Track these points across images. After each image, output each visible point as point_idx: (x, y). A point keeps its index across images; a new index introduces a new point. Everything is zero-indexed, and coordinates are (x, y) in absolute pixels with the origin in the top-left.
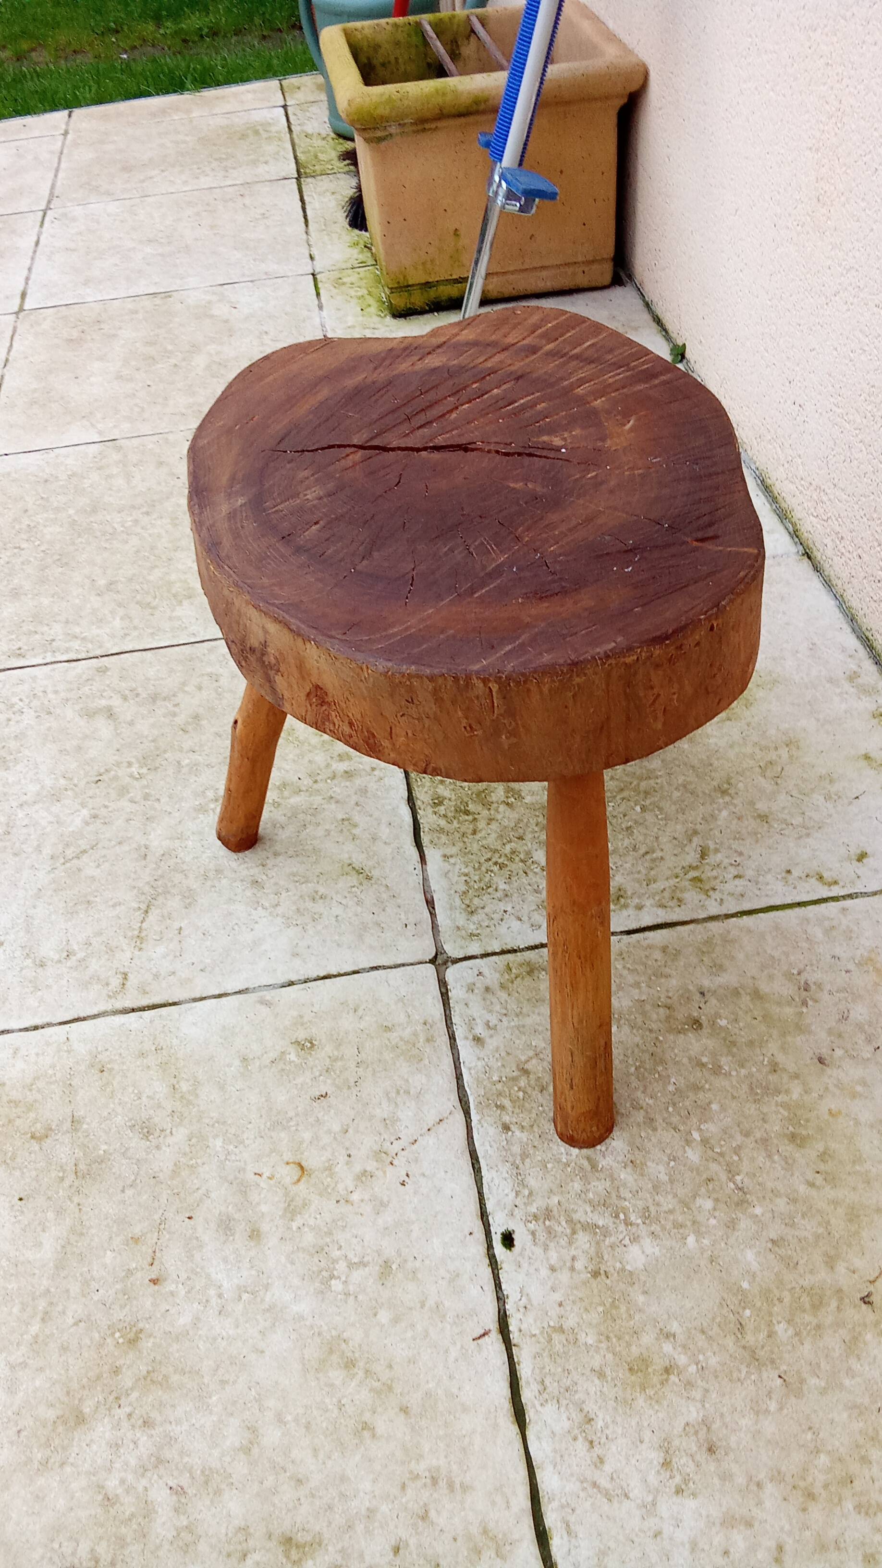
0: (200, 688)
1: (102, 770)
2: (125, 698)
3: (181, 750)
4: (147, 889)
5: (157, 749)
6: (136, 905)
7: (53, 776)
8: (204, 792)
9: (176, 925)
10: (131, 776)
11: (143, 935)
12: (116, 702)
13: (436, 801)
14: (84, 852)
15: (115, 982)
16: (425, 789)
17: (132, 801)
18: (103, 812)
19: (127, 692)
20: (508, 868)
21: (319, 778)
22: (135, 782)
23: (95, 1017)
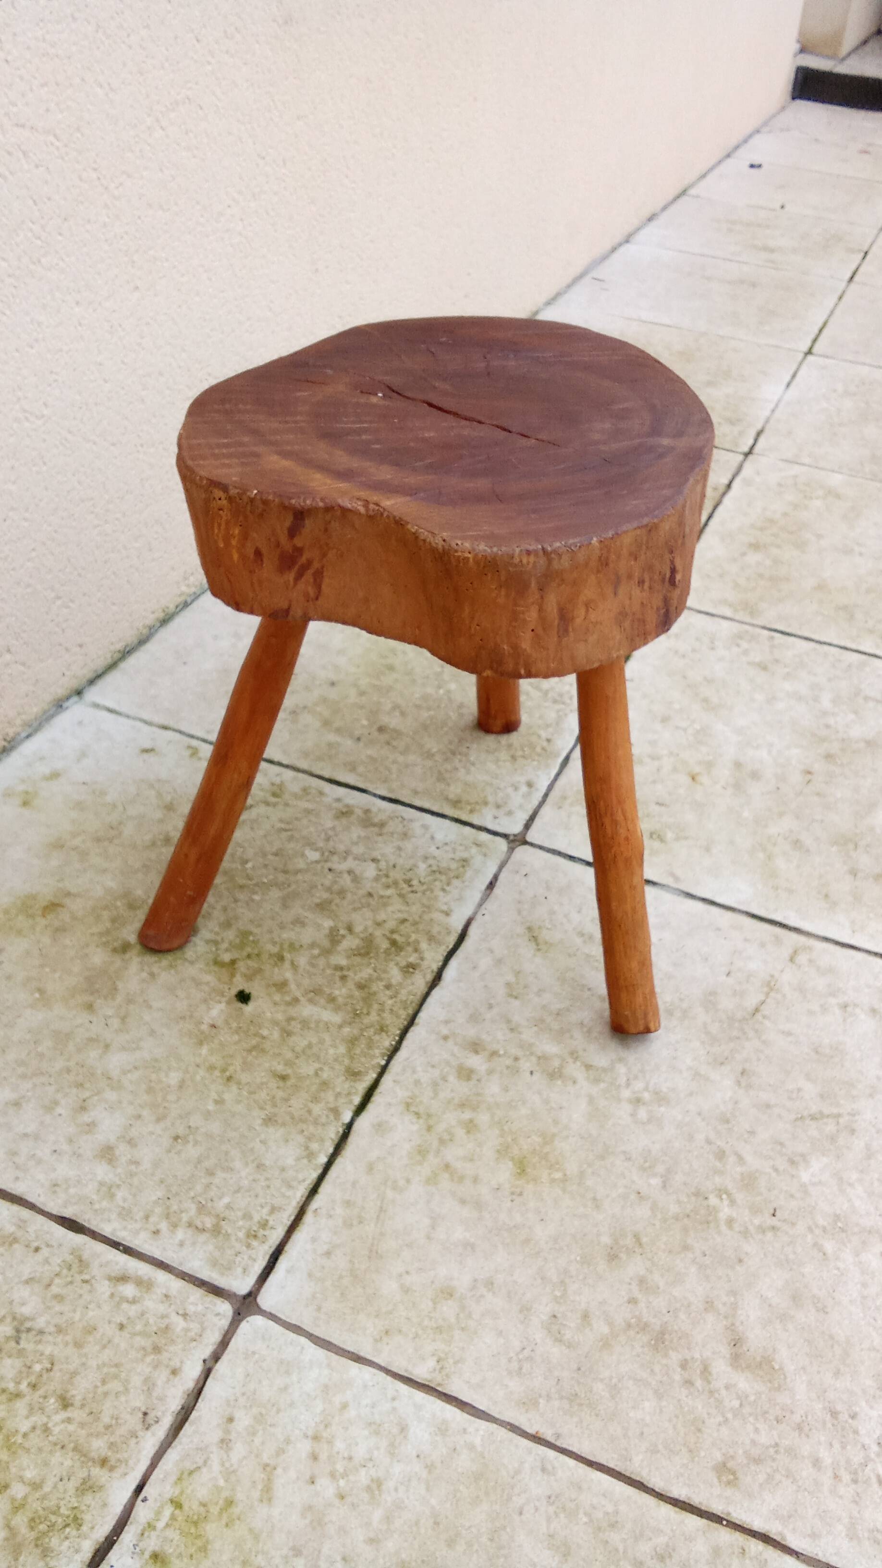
0: (586, 1316)
1: (769, 1235)
2: (706, 1370)
3: (654, 1208)
4: (751, 1034)
5: (685, 1230)
6: (767, 1023)
7: (840, 1265)
8: (649, 1121)
9: (730, 981)
10: (733, 1202)
11: (766, 989)
12: (721, 1368)
13: (411, 970)
14: (813, 1118)
15: (802, 958)
16: (411, 987)
17: (740, 1159)
18: (781, 1164)
19: (699, 1383)
20: (404, 877)
21: (508, 1062)
22: (729, 1187)
23: (826, 939)
